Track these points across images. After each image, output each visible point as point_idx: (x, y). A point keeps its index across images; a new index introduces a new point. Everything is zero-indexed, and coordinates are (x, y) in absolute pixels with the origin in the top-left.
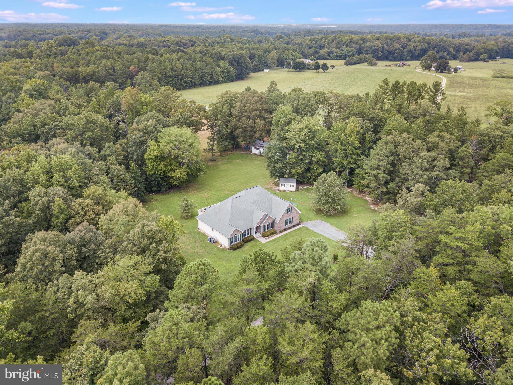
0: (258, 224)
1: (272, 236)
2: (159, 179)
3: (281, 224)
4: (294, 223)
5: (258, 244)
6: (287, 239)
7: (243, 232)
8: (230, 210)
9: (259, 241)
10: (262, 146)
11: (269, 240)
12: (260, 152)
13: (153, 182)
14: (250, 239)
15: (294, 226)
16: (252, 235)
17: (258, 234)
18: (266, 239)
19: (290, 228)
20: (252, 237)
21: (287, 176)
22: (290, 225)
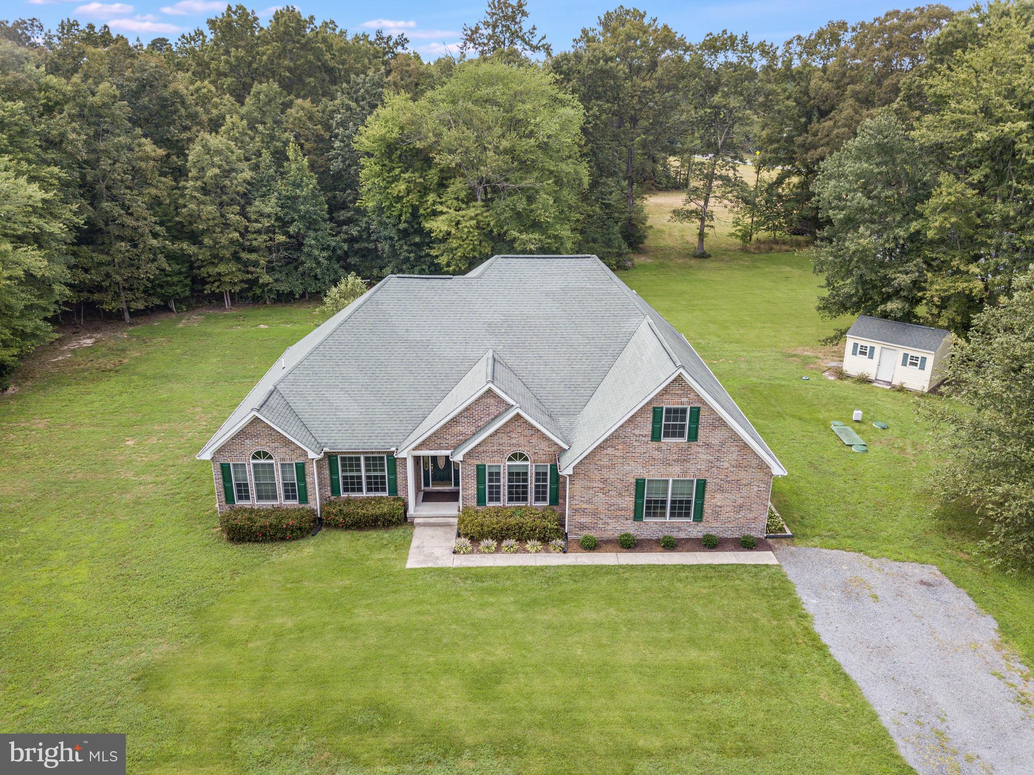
0: (434, 445)
1: (505, 549)
3: (602, 498)
4: (709, 527)
15: (711, 543)
16: (402, 500)
18: (455, 550)
19: (670, 545)
22: (680, 529)
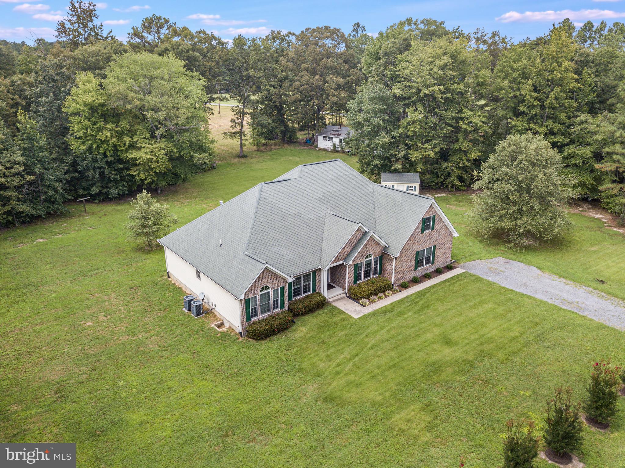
0: (336, 260)
1: (380, 298)
2: (103, 164)
3: (405, 264)
4: (439, 264)
5: (337, 319)
6: (426, 306)
7: (290, 280)
8: (252, 214)
9: (342, 312)
10: (337, 133)
11: (370, 309)
12: (334, 145)
13: (90, 173)
14: (312, 303)
15: (438, 272)
16: (319, 294)
17: (338, 292)
18: (363, 305)
19: (428, 276)
20: (318, 299)
21: (399, 166)
22: (427, 269)
